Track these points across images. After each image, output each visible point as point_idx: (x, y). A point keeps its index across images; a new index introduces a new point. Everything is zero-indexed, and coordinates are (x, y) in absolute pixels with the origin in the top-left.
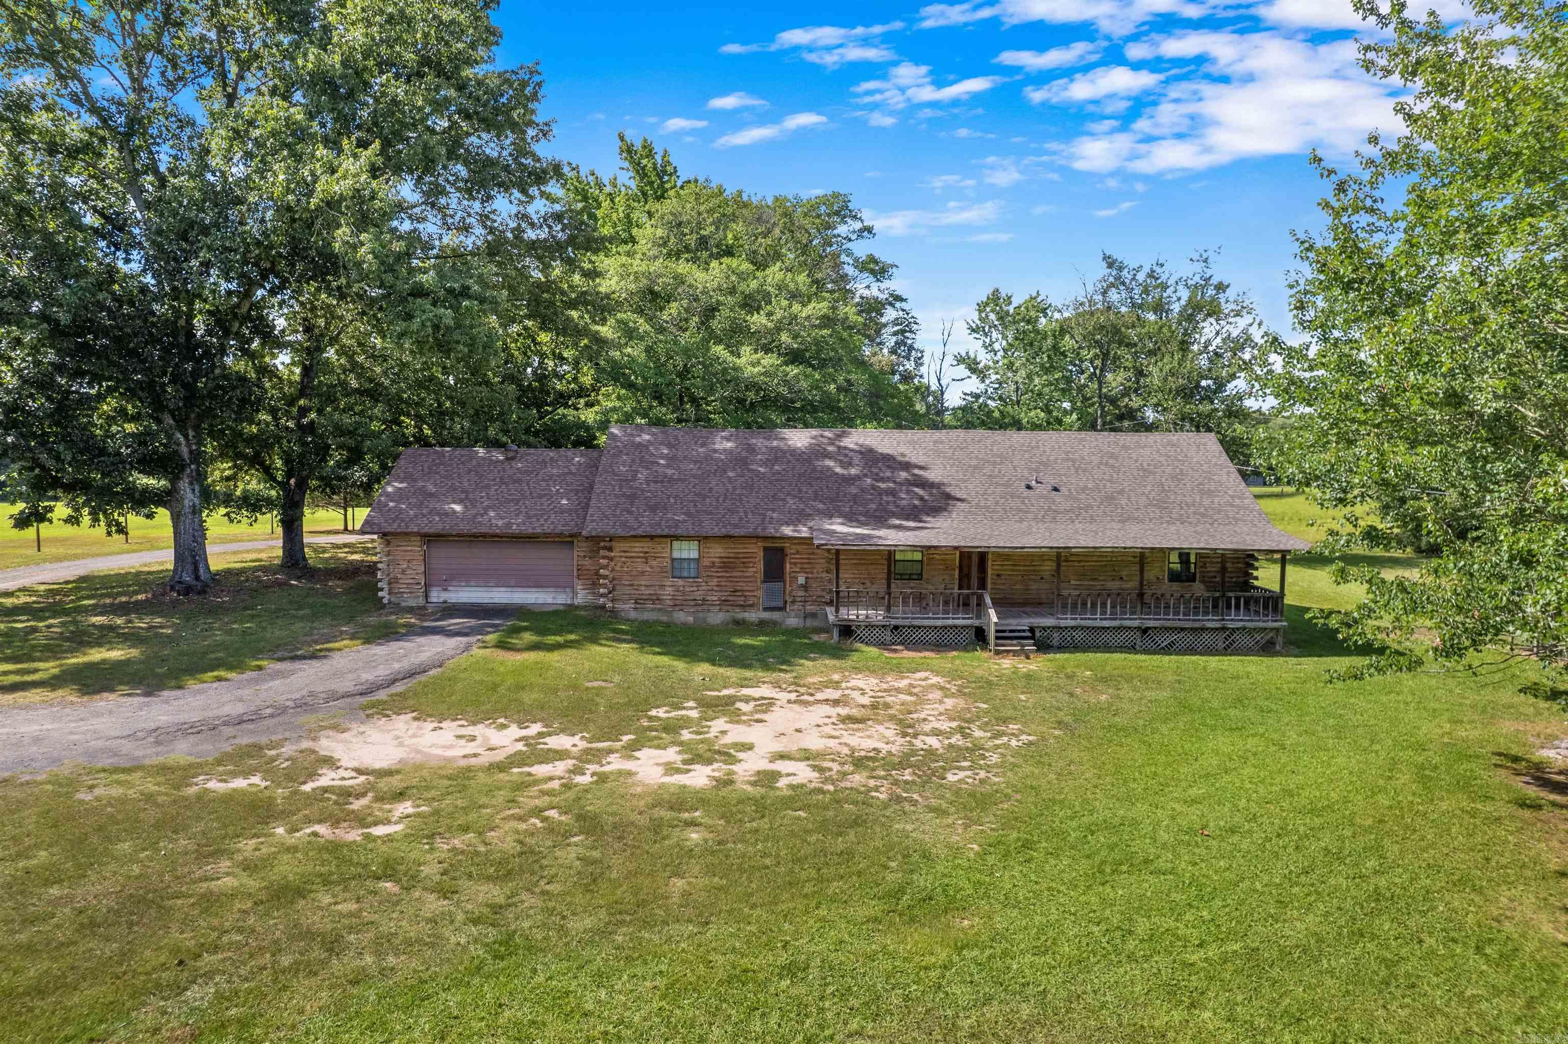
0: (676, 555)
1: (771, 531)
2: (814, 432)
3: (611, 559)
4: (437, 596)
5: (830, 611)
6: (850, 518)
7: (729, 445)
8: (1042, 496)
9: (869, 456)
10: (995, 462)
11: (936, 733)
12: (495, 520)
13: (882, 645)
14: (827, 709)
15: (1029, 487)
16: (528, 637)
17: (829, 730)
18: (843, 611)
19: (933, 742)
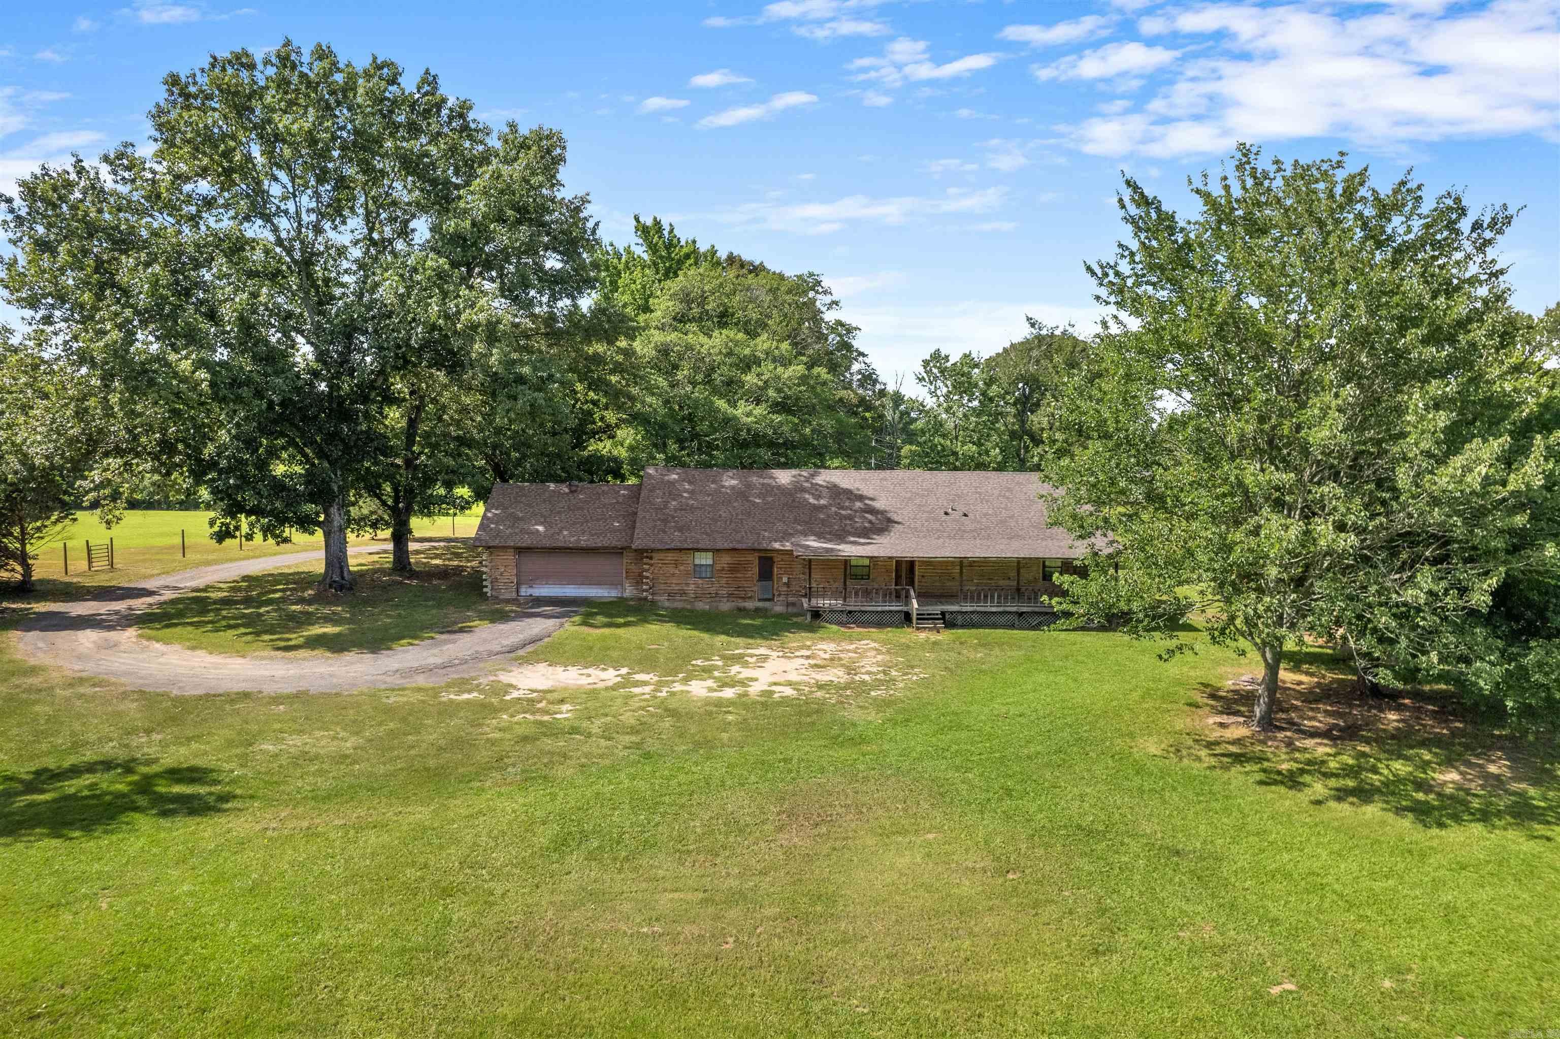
0: (697, 562)
1: (764, 545)
2: (794, 472)
3: (652, 565)
4: (525, 591)
5: (805, 601)
6: (820, 536)
7: (734, 482)
8: (954, 520)
9: (836, 491)
10: (923, 495)
11: (869, 673)
12: (567, 537)
13: (841, 624)
14: (803, 661)
15: (946, 513)
16: (601, 619)
17: (804, 671)
18: (814, 602)
19: (867, 678)
